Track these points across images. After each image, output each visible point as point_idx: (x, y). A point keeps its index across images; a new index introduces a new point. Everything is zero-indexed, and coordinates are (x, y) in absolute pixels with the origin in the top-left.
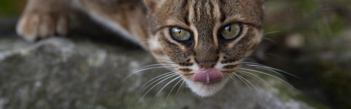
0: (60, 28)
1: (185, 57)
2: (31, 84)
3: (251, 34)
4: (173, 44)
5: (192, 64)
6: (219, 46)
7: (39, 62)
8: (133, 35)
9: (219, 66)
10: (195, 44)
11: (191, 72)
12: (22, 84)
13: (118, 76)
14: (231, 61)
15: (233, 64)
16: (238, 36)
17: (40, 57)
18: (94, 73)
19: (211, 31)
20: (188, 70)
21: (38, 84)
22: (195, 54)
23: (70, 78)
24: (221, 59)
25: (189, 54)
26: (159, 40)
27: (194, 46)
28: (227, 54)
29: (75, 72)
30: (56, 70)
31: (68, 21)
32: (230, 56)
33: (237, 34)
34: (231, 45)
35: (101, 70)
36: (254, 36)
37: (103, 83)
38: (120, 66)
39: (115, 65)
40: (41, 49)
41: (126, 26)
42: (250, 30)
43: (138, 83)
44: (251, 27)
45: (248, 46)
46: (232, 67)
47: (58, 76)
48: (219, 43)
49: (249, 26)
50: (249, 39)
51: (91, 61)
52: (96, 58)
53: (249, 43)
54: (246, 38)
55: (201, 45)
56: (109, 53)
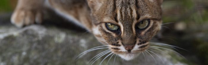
0: (38, 19)
1: (116, 40)
2: (20, 54)
3: (155, 25)
4: (108, 33)
5: (120, 45)
6: (137, 35)
7: (24, 40)
8: (82, 23)
9: (136, 47)
10: (121, 33)
11: (119, 51)
12: (15, 54)
13: (73, 48)
14: (144, 42)
15: (145, 44)
16: (148, 27)
17: (25, 37)
18: (58, 47)
19: (131, 26)
20: (117, 49)
21: (24, 54)
22: (122, 39)
23: (44, 50)
24: (138, 42)
25: (118, 39)
26: (99, 30)
27: (121, 34)
28: (141, 39)
29: (46, 46)
30: (35, 45)
31: (43, 15)
32: (143, 39)
33: (147, 25)
34: (143, 33)
35: (62, 45)
36: (157, 26)
37: (64, 53)
38: (74, 42)
39: (71, 41)
40: (26, 32)
41: (77, 18)
42: (154, 23)
43: (85, 53)
44: (155, 21)
45: (154, 32)
46: (144, 46)
47: (36, 48)
48: (136, 32)
49: (154, 21)
50: (154, 28)
51: (56, 39)
52: (59, 38)
53: (154, 30)
54: (152, 28)
55: (125, 35)
56: (67, 34)
